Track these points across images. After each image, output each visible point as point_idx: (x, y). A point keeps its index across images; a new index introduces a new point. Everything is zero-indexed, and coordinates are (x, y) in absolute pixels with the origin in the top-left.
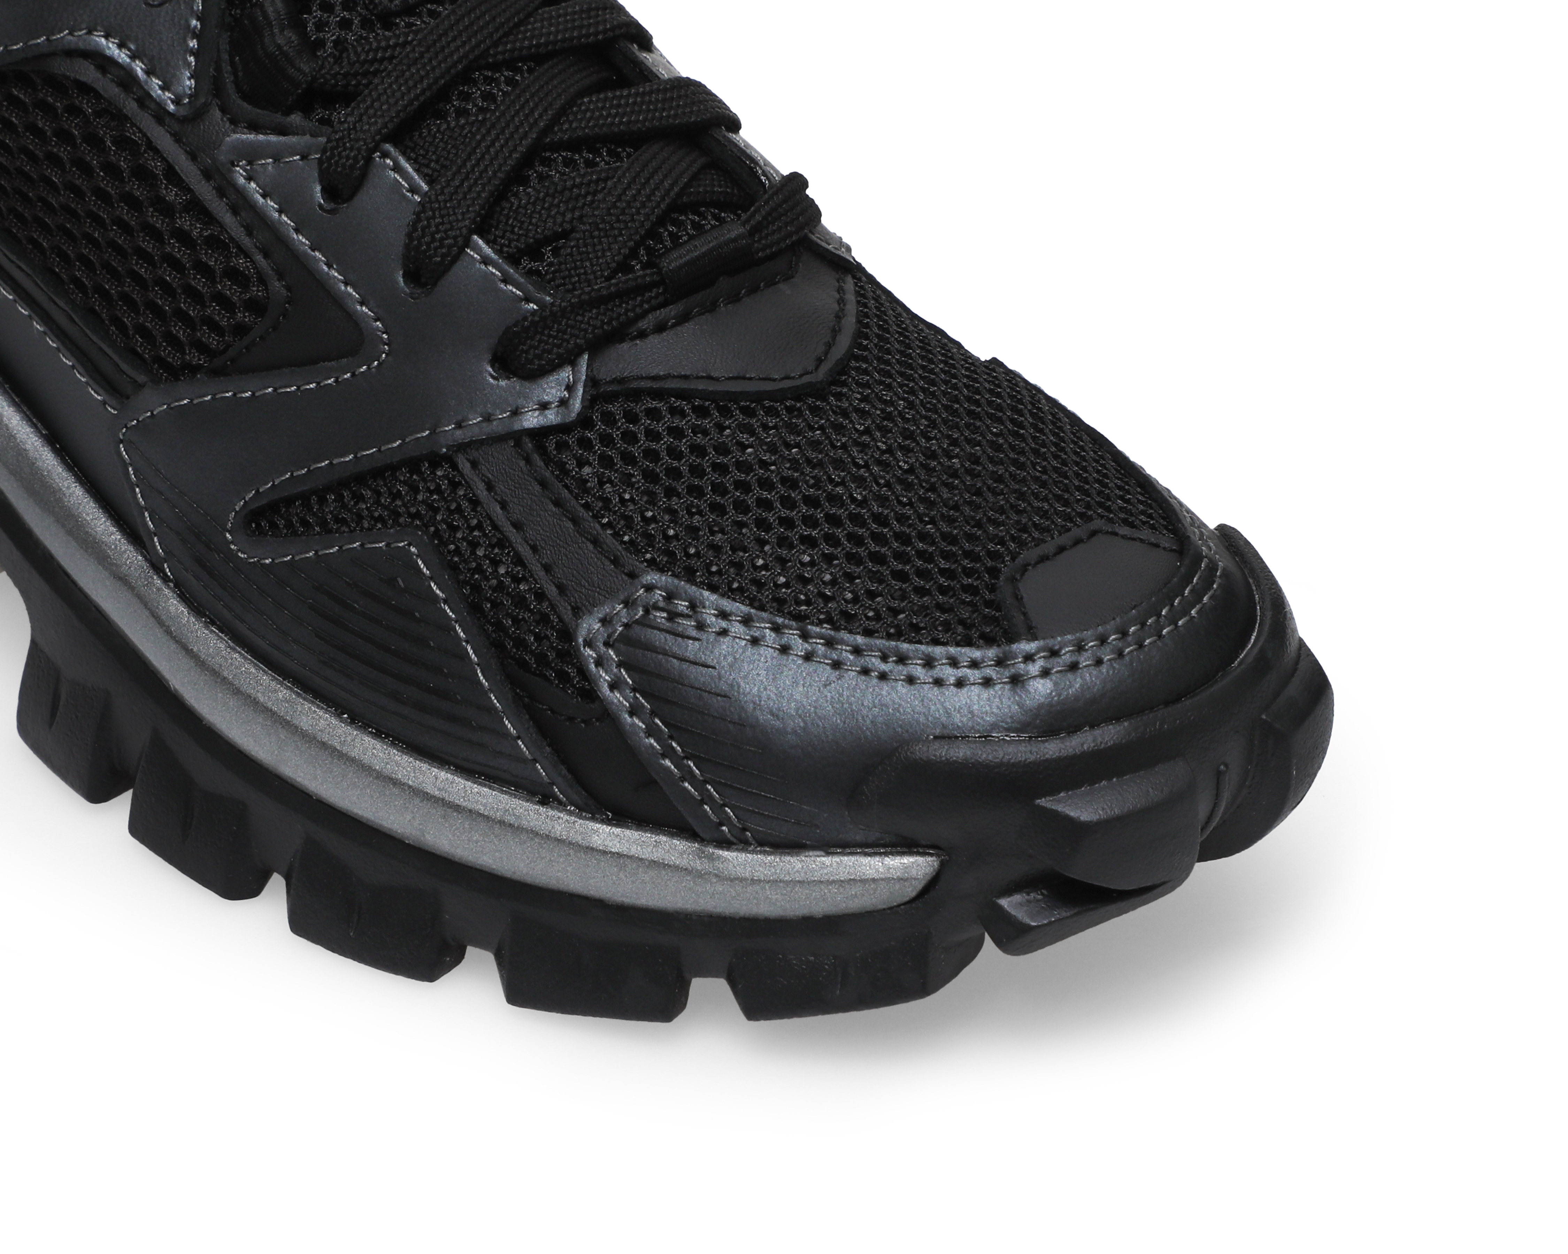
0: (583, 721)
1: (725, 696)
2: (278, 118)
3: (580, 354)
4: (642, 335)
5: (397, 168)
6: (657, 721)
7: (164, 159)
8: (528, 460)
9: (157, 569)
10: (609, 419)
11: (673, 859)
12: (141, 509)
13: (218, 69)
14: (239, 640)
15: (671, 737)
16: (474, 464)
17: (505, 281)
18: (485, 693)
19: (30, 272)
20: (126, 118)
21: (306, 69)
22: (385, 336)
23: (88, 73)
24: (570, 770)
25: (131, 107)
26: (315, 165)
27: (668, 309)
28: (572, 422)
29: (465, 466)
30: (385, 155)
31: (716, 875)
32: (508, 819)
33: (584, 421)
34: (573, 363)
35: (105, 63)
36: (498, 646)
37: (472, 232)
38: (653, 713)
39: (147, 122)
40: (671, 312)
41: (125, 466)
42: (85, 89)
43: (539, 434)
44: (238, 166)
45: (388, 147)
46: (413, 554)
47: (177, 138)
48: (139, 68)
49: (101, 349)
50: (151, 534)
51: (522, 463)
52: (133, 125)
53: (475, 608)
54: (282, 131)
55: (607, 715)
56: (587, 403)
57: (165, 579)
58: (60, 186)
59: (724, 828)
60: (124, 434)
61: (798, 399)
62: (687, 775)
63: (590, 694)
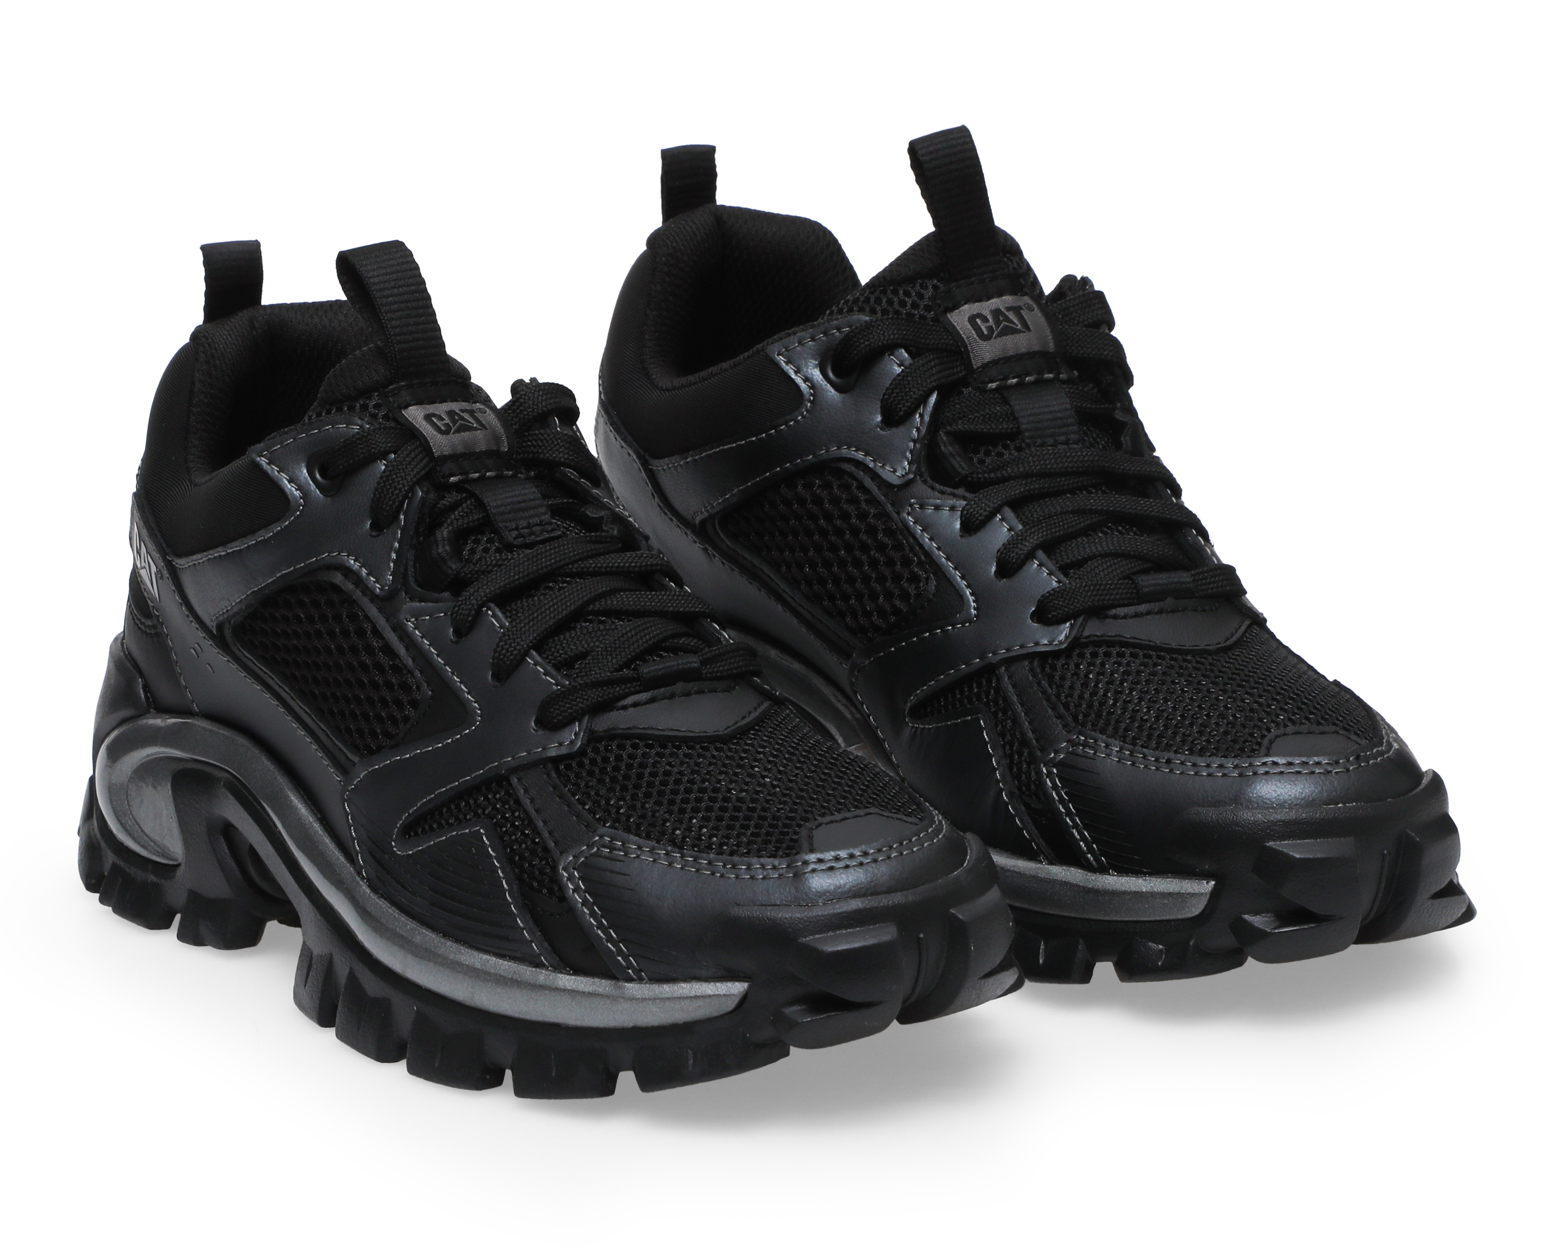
0: (558, 915)
1: (631, 890)
2: (436, 595)
3: (583, 715)
4: (625, 708)
5: (494, 616)
6: (595, 908)
7: (371, 621)
8: (548, 775)
9: (359, 874)
10: (596, 750)
11: (600, 990)
12: (353, 839)
13: (406, 569)
14: (393, 903)
15: (602, 917)
16: (519, 779)
17: (545, 674)
18: (509, 904)
19: (309, 711)
20: (355, 602)
21: (453, 566)
22: (479, 712)
23: (338, 578)
24: (550, 945)
25: (358, 594)
26: (450, 617)
27: (641, 694)
28: (574, 752)
29: (514, 781)
30: (489, 609)
31: (623, 998)
32: (516, 977)
33: (582, 752)
34: (580, 721)
35: (348, 572)
36: (520, 879)
37: (530, 648)
38: (594, 903)
39: (365, 602)
40: (644, 696)
41: (347, 814)
42: (337, 589)
43: (556, 761)
44: (410, 621)
45: (492, 605)
46: (482, 833)
47: (381, 610)
48: (364, 571)
49: (340, 749)
50: (357, 853)
51: (545, 776)
52: (359, 605)
53: (511, 861)
54: (436, 601)
55: (571, 910)
56: (585, 742)
57: (363, 878)
58: (322, 650)
59: (630, 971)
60: (347, 795)
61: (710, 743)
62: (610, 939)
63: (563, 898)
